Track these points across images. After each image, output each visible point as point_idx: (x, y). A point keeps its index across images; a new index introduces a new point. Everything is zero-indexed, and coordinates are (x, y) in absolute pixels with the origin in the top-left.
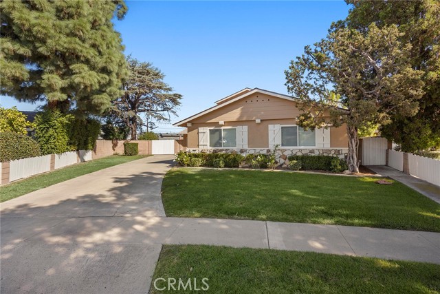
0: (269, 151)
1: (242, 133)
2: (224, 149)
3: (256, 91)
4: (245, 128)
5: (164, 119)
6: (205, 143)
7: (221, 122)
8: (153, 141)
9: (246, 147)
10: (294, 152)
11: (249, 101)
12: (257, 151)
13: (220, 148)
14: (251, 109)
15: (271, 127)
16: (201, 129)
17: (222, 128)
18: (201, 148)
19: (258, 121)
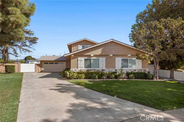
0: (116, 70)
1: (102, 61)
2: (93, 69)
3: (112, 40)
4: (104, 59)
5: (30, 51)
6: (82, 66)
7: (92, 55)
8: (21, 64)
9: (104, 68)
10: (127, 71)
11: (107, 45)
12: (110, 70)
13: (90, 69)
14: (107, 50)
15: (117, 58)
16: (79, 58)
17: (92, 58)
18: (79, 69)
19: (111, 55)
